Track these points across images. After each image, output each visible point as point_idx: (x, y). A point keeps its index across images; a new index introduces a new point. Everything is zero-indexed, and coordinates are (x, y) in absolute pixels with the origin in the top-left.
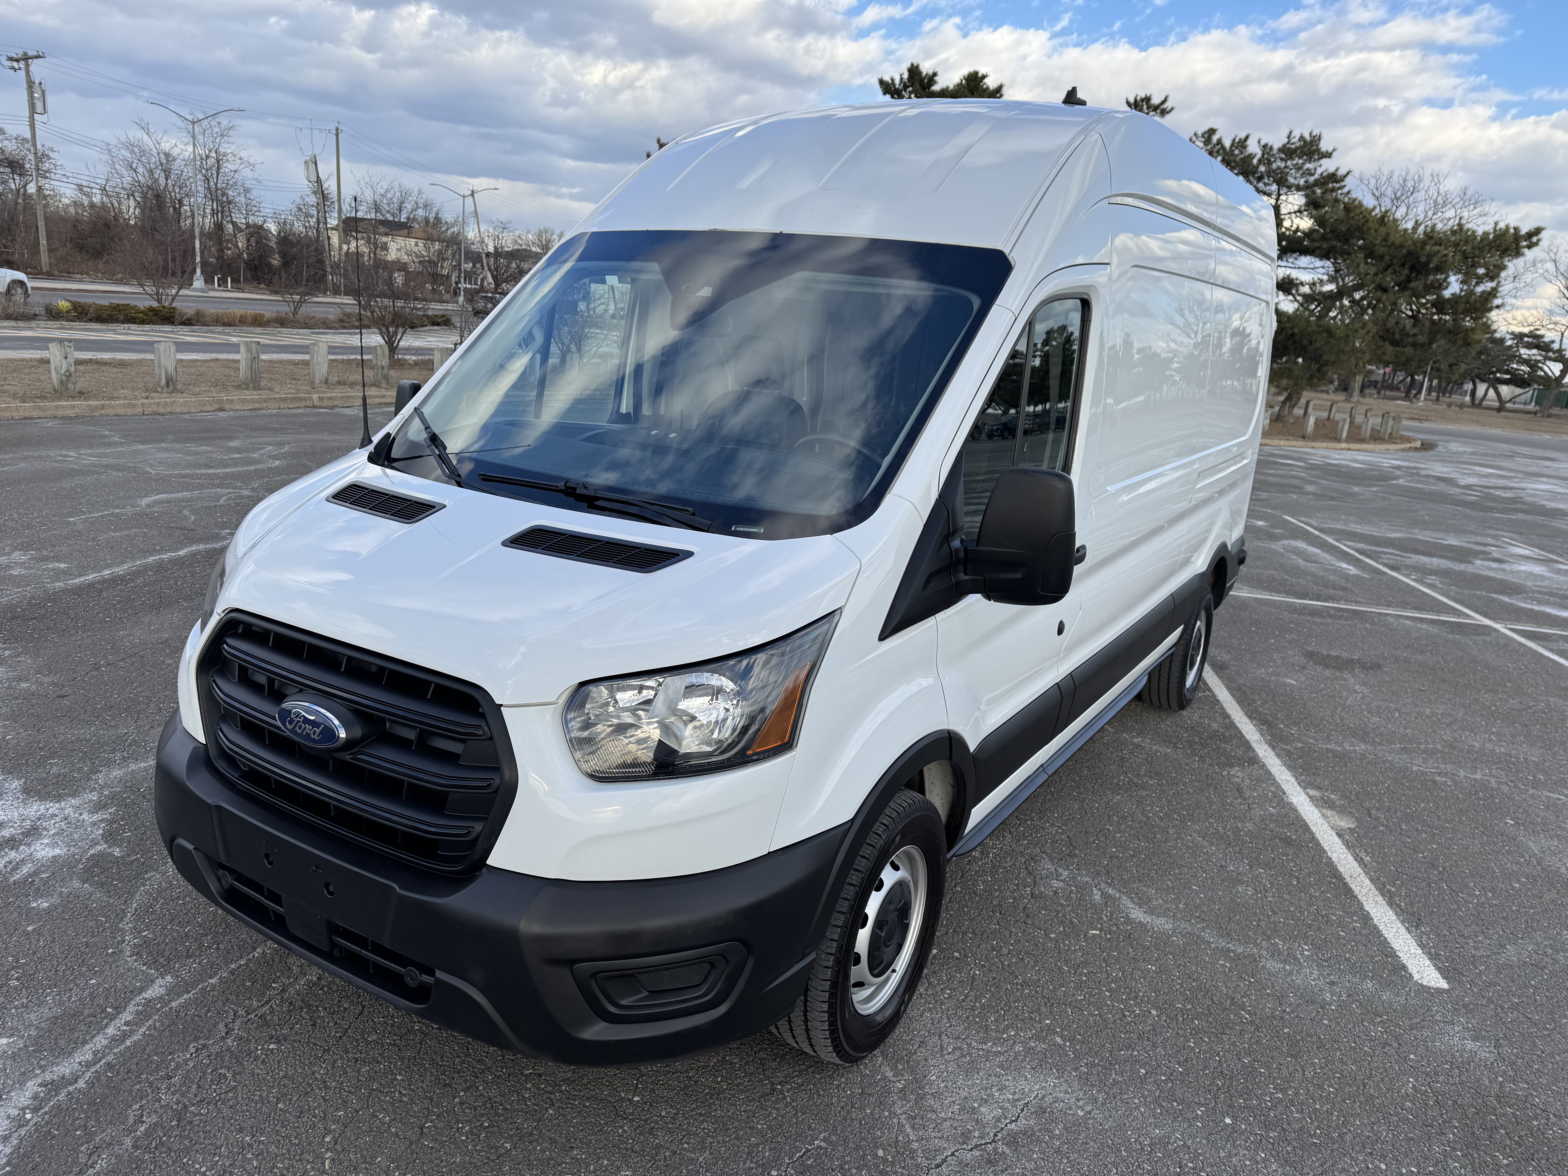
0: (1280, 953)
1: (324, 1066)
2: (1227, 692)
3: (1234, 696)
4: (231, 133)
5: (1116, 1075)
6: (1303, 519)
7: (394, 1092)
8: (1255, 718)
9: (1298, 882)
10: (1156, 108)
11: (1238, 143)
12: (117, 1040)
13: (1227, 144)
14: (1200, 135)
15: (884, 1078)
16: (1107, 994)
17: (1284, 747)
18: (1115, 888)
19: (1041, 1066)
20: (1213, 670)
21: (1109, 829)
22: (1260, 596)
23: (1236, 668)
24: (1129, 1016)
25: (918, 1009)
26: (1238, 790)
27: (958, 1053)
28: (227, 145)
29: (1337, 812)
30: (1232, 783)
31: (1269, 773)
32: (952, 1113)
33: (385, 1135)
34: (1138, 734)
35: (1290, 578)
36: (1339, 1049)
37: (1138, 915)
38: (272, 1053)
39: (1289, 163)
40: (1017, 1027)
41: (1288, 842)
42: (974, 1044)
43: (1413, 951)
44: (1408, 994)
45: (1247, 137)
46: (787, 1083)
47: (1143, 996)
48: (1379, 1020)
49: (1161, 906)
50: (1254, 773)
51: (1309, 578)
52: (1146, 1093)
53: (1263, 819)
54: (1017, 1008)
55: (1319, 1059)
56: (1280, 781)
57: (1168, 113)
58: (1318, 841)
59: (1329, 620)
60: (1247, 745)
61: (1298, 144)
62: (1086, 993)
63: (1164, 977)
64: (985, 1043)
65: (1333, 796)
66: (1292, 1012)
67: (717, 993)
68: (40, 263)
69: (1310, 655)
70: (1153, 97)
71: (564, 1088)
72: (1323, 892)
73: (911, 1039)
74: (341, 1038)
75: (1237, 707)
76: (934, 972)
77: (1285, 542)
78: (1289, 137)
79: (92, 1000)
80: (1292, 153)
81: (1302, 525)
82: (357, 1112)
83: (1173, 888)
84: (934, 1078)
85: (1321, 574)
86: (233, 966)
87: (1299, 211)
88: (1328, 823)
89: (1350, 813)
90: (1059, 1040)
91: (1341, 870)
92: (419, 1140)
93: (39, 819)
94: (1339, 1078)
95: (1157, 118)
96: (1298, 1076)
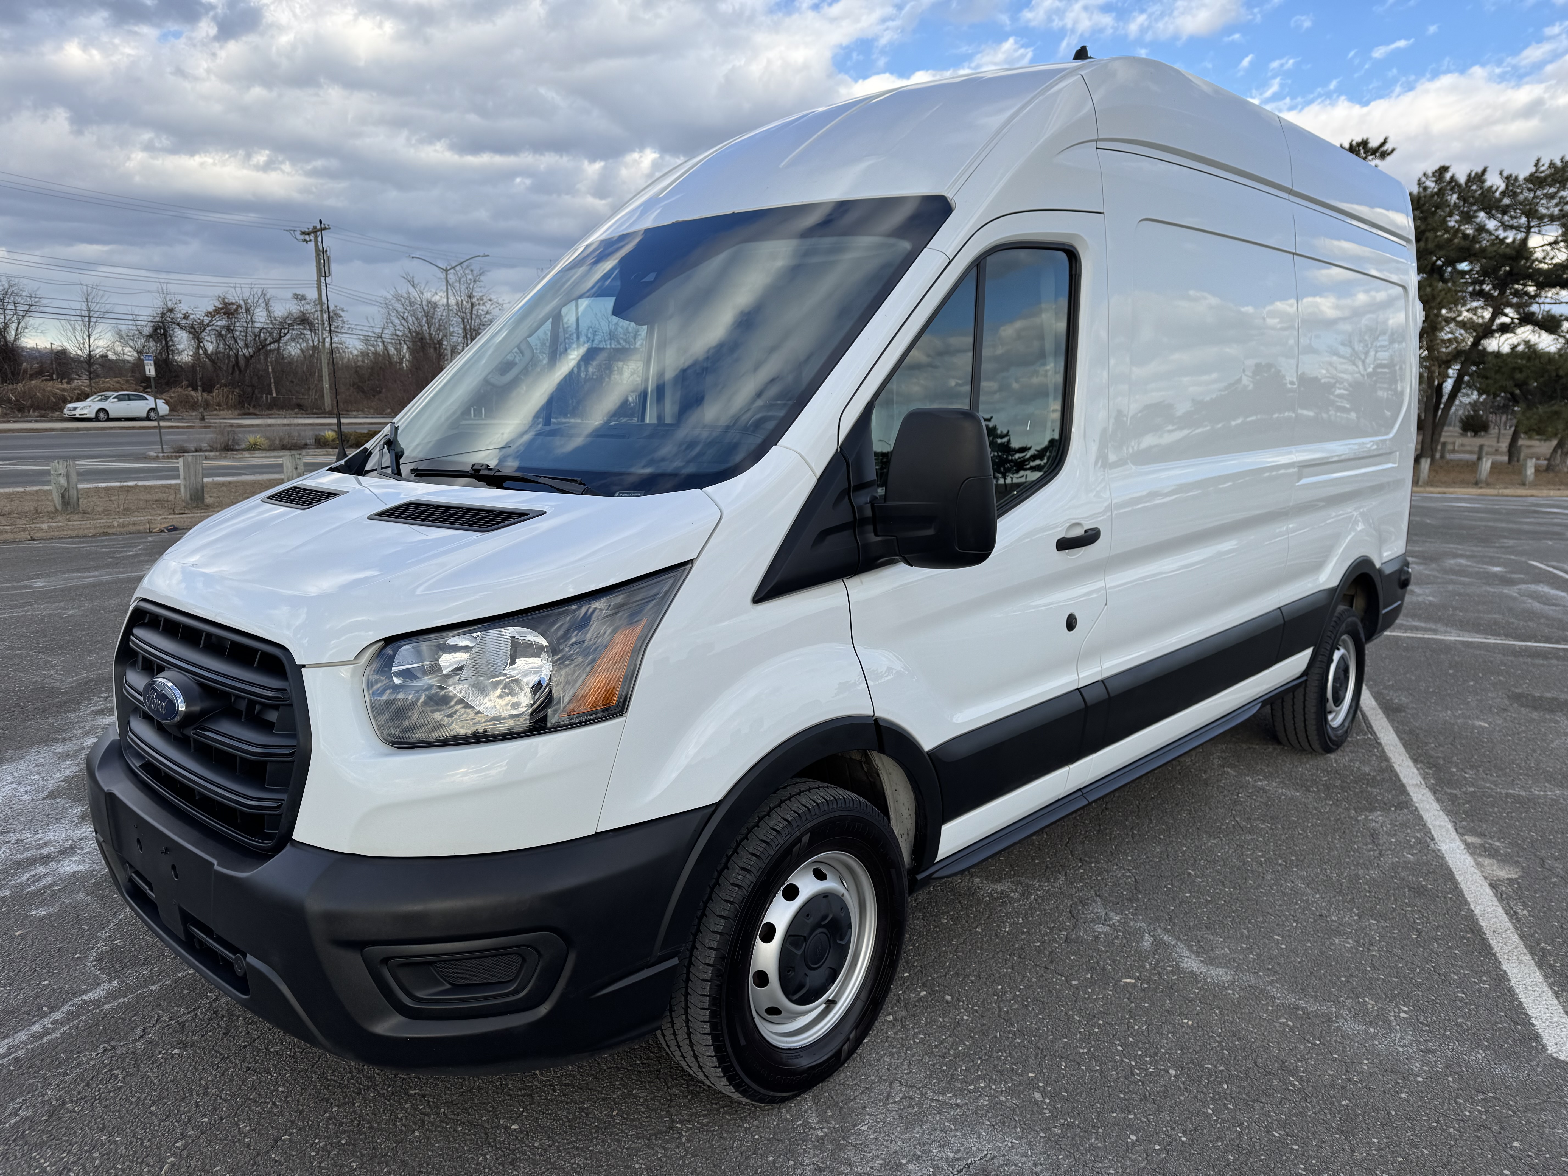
0: (1366, 1012)
1: (214, 1073)
2: (1394, 735)
3: (1401, 739)
4: (482, 278)
5: (1097, 1139)
6: (1554, 564)
7: (268, 1103)
8: (1422, 762)
9: (1419, 935)
10: (1374, 152)
11: (1474, 178)
12: (36, 1037)
13: (1462, 180)
14: (1431, 175)
15: (806, 1124)
16: (1120, 1048)
17: (1449, 791)
18: (1173, 935)
19: (1004, 1123)
20: (1384, 713)
21: (1190, 874)
22: (1470, 640)
23: (1414, 711)
24: (1138, 1075)
25: (878, 1053)
26: (1372, 835)
27: (905, 1103)
28: (478, 290)
29: (1498, 861)
30: (1368, 828)
31: (1421, 818)
32: (871, 1168)
33: (237, 1144)
34: (1265, 777)
35: (1516, 622)
36: (1413, 1128)
37: (1192, 963)
38: (172, 1057)
39: (1539, 193)
40: (991, 1078)
41: (1420, 891)
42: (930, 1094)
43: (1556, 1019)
44: (1533, 1069)
45: (1484, 171)
46: (689, 1122)
47: (1165, 1054)
48: (1481, 1096)
49: (1225, 956)
50: (1398, 818)
51: (1542, 621)
52: (1128, 1163)
53: (1394, 867)
54: (999, 1058)
55: (1380, 1139)
56: (1431, 827)
57: (1389, 154)
58: (1462, 892)
59: (1555, 662)
60: (1402, 789)
61: (1548, 172)
62: (1093, 1046)
63: (1200, 1033)
64: (944, 1094)
65: (1498, 844)
66: (1361, 1081)
67: (530, 991)
68: (324, 404)
69: (1517, 698)
70: (1370, 140)
71: (443, 1110)
72: (1449, 948)
73: (856, 1084)
74: (245, 1047)
75: (1402, 749)
76: (914, 1016)
77: (1523, 586)
78: (1536, 165)
79: (35, 999)
80: (1541, 183)
81: (1551, 569)
82: (222, 1120)
83: (1248, 937)
84: (866, 1128)
85: (1560, 616)
86: (180, 975)
87: (1556, 242)
88: (1482, 872)
89: (1517, 862)
90: (1038, 1096)
91: (1482, 923)
92: (268, 1152)
93: (81, 840)
94: (1401, 1163)
95: (1377, 162)
96: (1343, 1157)
